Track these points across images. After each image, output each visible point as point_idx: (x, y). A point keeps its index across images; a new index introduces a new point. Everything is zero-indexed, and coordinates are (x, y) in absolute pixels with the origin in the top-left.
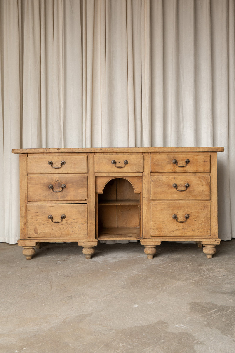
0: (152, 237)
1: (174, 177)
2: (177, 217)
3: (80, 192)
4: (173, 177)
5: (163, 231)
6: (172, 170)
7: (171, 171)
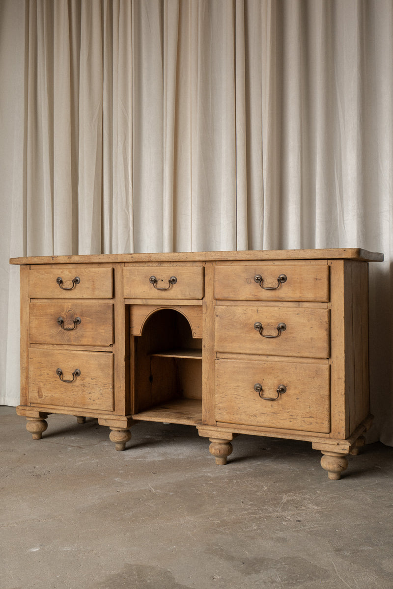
0: (217, 423)
1: (257, 310)
2: (263, 388)
3: (101, 331)
4: (255, 308)
5: (237, 414)
6: (253, 295)
7: (250, 296)
